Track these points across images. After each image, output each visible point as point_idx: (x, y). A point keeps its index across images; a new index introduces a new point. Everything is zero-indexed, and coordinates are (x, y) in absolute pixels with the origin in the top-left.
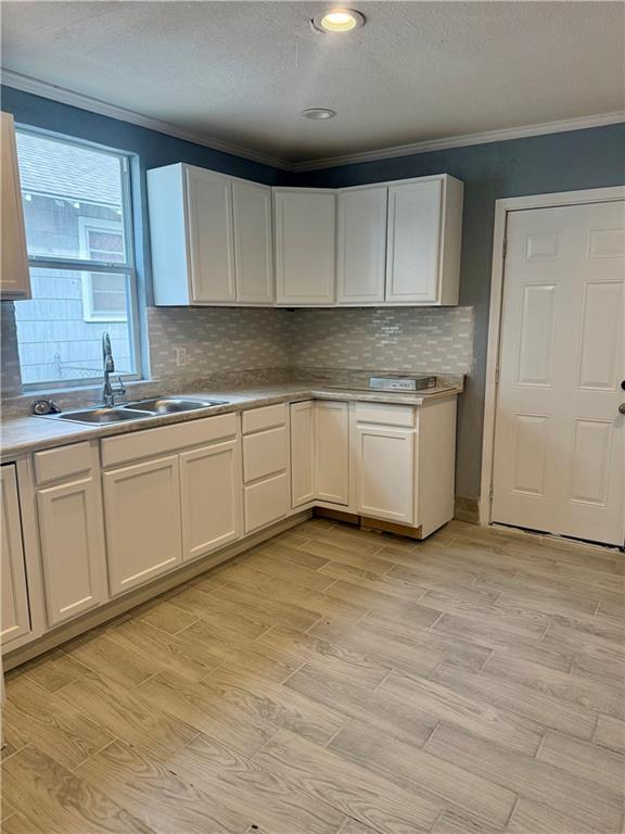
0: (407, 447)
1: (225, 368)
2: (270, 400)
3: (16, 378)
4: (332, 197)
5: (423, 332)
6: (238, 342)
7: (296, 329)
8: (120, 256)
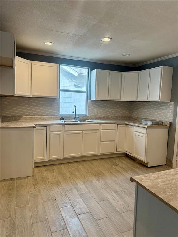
0: (144, 139)
1: (108, 115)
2: (110, 122)
3: (58, 113)
4: (138, 73)
5: (161, 109)
6: (113, 109)
7: (132, 106)
8: (84, 89)
